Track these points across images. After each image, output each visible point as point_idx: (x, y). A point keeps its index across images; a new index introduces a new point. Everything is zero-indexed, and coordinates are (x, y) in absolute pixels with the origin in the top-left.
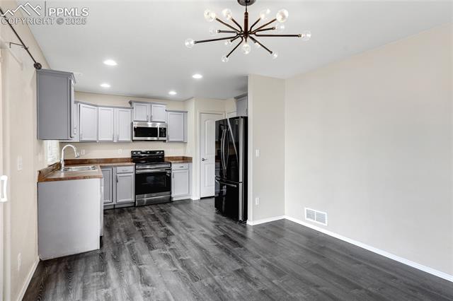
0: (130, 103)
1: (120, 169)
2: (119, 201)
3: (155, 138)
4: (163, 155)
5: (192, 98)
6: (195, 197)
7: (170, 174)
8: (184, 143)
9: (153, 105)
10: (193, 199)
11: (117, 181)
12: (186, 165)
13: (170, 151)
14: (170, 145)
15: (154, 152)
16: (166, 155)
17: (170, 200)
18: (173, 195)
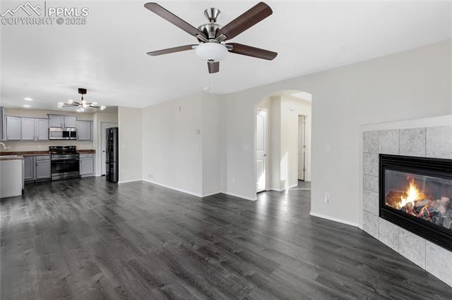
0: (48, 115)
1: (39, 158)
2: (38, 177)
3: (68, 138)
4: (75, 149)
6: (98, 174)
7: (78, 161)
8: (91, 140)
9: (66, 117)
10: (96, 175)
11: (37, 165)
12: (91, 155)
13: (80, 147)
14: (80, 142)
15: (69, 147)
16: (77, 149)
17: (79, 177)
18: (81, 174)
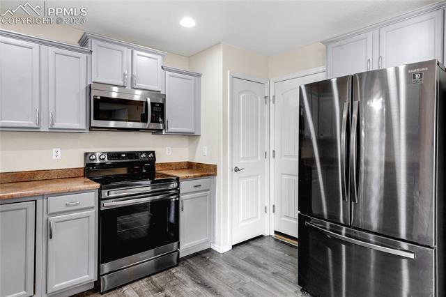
1: (56, 203)
4: (153, 160)
5: (218, 44)
9: (136, 52)
12: (205, 182)
14: (168, 140)
16: (158, 160)
